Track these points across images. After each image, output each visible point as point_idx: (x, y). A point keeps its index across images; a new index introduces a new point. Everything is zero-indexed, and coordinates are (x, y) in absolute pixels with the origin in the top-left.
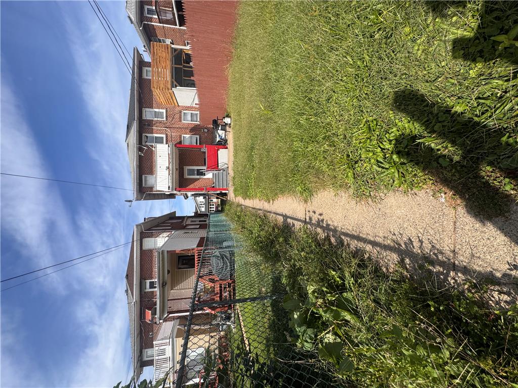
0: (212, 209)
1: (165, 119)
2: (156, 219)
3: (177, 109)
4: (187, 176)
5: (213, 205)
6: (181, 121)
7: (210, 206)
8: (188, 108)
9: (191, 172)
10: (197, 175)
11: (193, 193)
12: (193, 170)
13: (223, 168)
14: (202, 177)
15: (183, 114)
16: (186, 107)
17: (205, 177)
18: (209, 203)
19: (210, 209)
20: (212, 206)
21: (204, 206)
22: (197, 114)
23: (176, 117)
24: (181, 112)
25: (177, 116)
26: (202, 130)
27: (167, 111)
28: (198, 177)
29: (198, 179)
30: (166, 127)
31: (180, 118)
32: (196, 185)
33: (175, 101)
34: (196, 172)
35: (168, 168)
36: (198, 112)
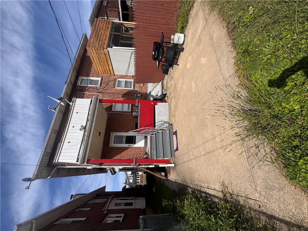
0: (138, 181)
1: (99, 86)
2: (85, 195)
3: (112, 77)
4: (112, 144)
5: (139, 177)
6: (114, 87)
7: (136, 179)
8: (122, 77)
9: (119, 140)
10: (126, 143)
11: (121, 167)
12: (122, 137)
13: (161, 128)
14: (131, 145)
15: (117, 82)
16: (121, 76)
17: (135, 146)
18: (136, 176)
19: (136, 181)
20: (138, 179)
21: (132, 178)
22: (131, 82)
23: (110, 83)
24: (115, 80)
26: (136, 95)
27: (102, 79)
28: (126, 145)
29: (126, 148)
30: (98, 92)
31: (114, 84)
32: (124, 156)
33: (111, 67)
34: (124, 140)
35: (85, 128)
36: (133, 80)
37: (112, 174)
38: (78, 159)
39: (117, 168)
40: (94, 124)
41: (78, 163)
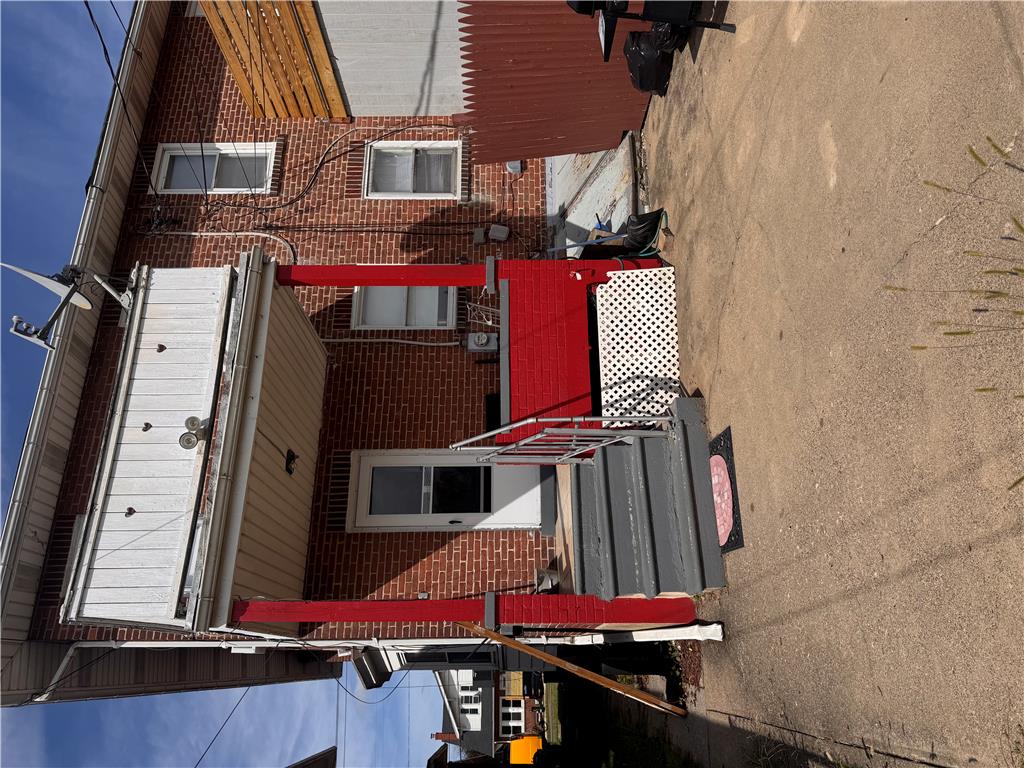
0: (512, 724)
1: (266, 189)
3: (341, 134)
4: (362, 518)
5: (516, 704)
6: (355, 191)
8: (398, 128)
9: (398, 490)
10: (438, 509)
11: (416, 645)
13: (635, 417)
14: (466, 518)
15: (368, 160)
16: (391, 121)
17: (490, 522)
18: (499, 693)
22: (447, 158)
23: (329, 172)
24: (358, 148)
25: (337, 169)
26: (479, 233)
27: (282, 150)
28: (441, 521)
29: (442, 538)
30: (268, 228)
31: (355, 176)
32: (427, 579)
33: (327, 76)
34: (427, 489)
35: (207, 432)
36: (457, 144)
37: (369, 685)
38: (182, 601)
39: (392, 652)
40: (254, 408)
41: (186, 623)
